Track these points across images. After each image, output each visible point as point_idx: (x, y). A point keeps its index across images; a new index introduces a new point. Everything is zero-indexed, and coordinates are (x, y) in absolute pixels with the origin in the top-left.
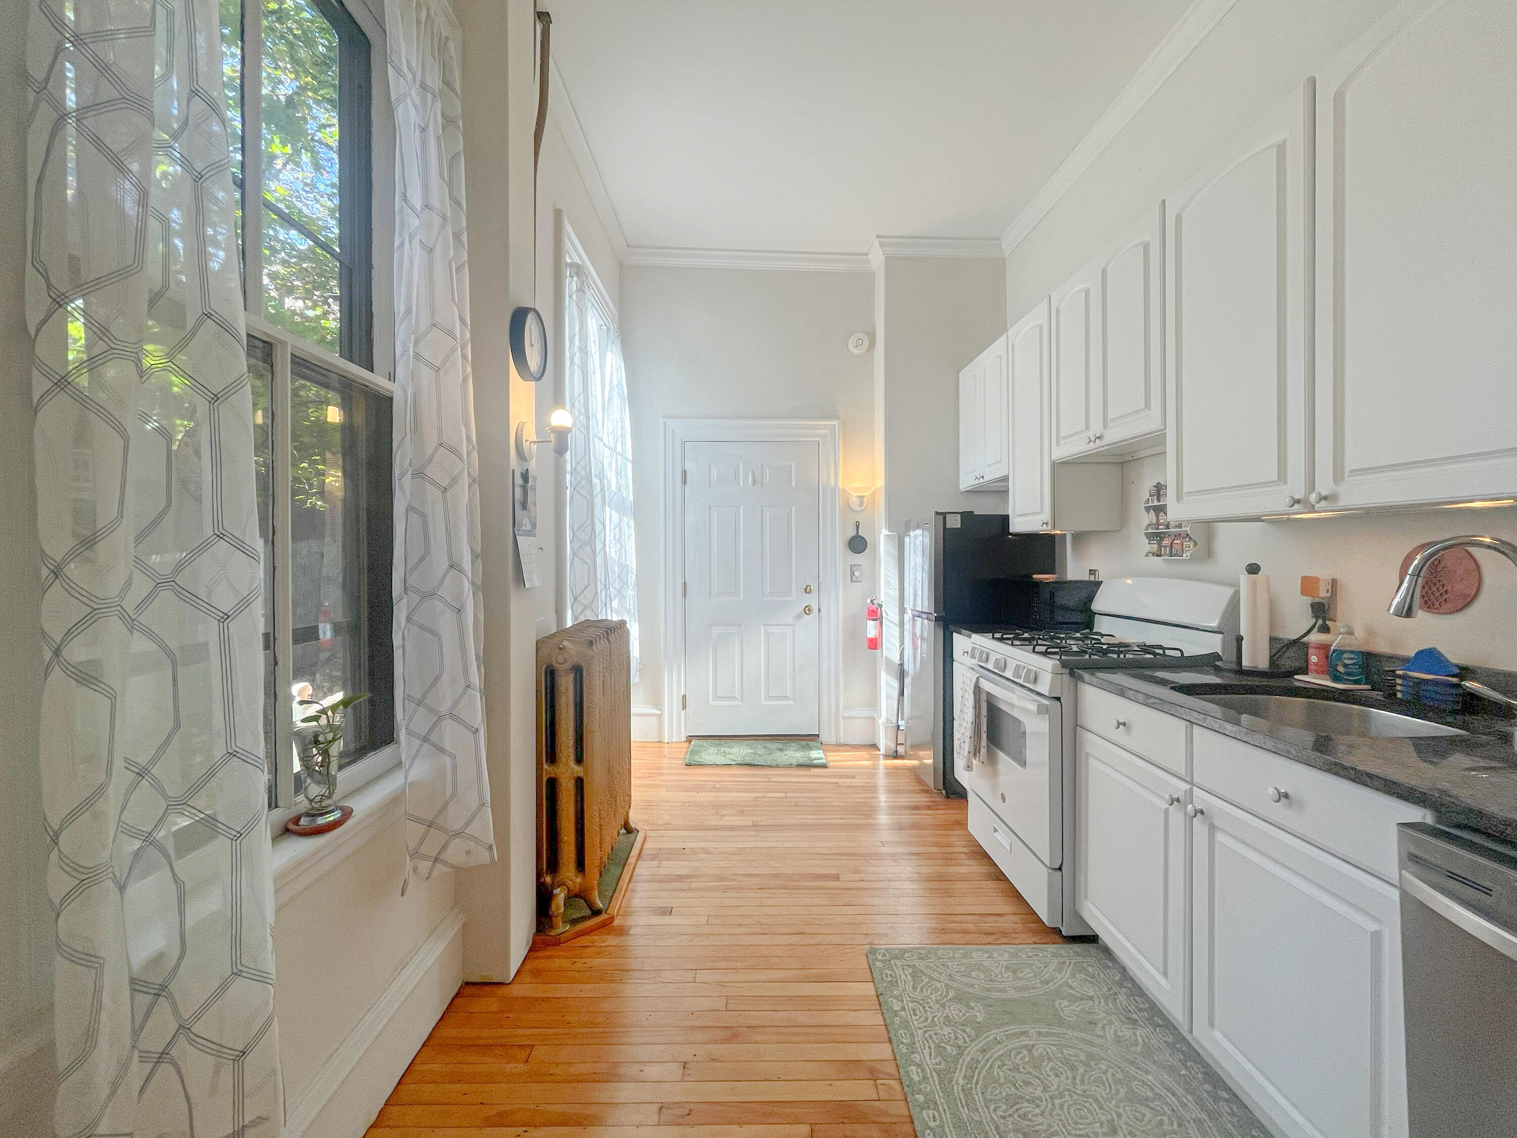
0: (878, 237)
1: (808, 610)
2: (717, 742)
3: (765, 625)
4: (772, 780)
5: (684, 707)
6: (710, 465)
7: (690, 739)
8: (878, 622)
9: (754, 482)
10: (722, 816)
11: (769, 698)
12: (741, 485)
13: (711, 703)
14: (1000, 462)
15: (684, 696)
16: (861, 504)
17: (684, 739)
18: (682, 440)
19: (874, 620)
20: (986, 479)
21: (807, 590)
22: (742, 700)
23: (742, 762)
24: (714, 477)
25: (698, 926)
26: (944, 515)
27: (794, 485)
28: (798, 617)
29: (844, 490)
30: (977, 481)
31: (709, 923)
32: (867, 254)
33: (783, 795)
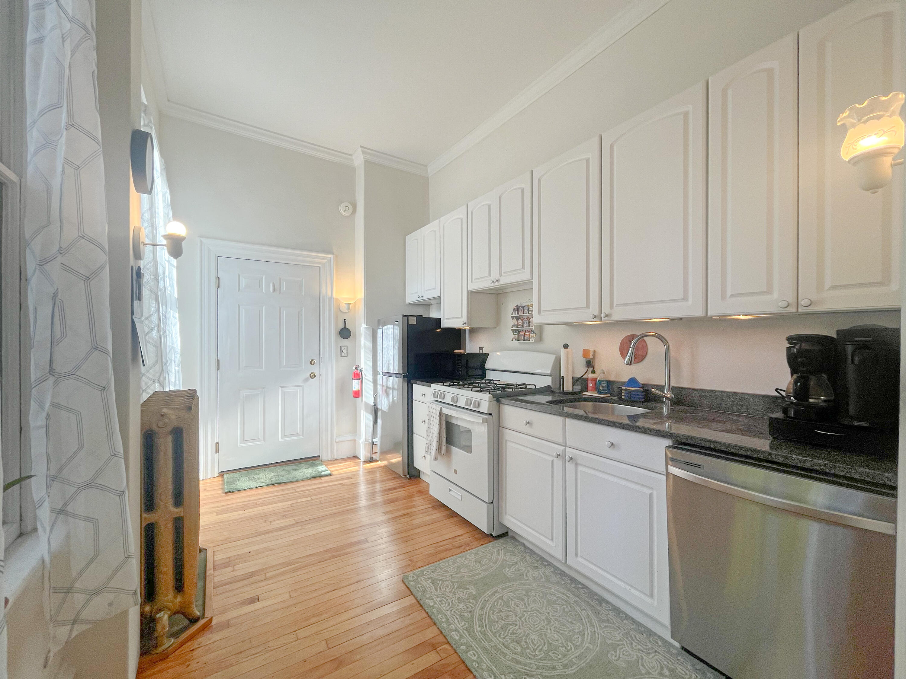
0: (361, 147)
1: (313, 376)
2: (245, 472)
3: (281, 387)
4: (297, 490)
5: (217, 451)
6: (239, 276)
7: (222, 474)
8: (360, 381)
9: (274, 290)
10: (270, 522)
11: (285, 436)
12: (264, 291)
13: (240, 445)
14: (435, 289)
15: (217, 443)
16: (349, 309)
17: (216, 474)
18: (216, 255)
19: (357, 379)
20: (424, 298)
21: (312, 362)
22: (264, 441)
23: (269, 483)
24: (243, 284)
25: (284, 601)
26: (408, 317)
27: (303, 294)
28: (306, 380)
29: (337, 299)
30: (419, 299)
31: (292, 597)
32: (352, 155)
33: (309, 499)
